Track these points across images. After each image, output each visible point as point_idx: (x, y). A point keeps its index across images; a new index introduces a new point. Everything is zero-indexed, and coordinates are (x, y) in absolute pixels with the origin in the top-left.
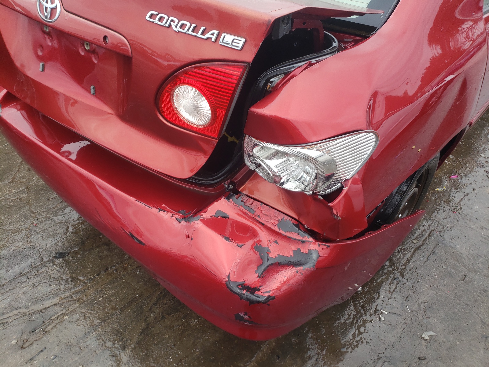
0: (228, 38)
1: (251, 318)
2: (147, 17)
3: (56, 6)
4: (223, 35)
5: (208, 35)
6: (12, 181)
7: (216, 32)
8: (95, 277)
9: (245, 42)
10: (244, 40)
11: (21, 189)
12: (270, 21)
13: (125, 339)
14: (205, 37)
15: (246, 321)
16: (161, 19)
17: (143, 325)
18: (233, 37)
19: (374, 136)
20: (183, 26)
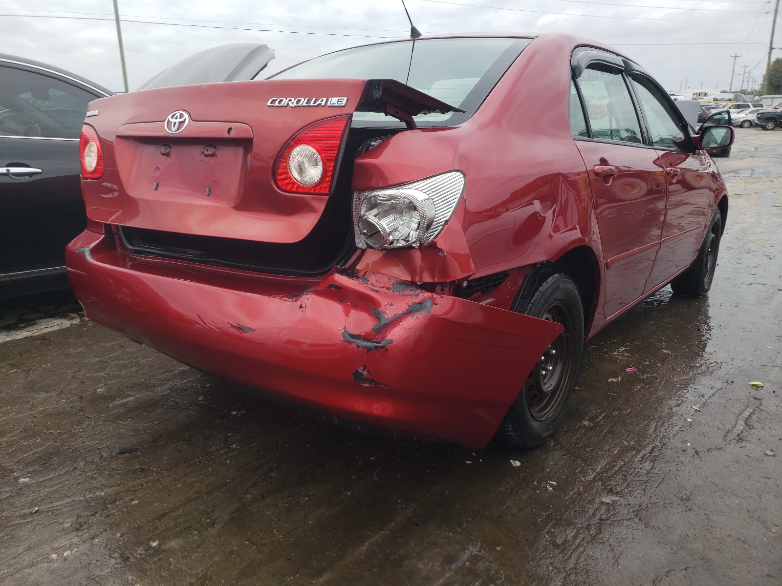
0: (334, 100)
1: (370, 374)
2: (269, 104)
3: (185, 119)
4: (330, 99)
5: (319, 102)
6: (61, 392)
7: (325, 99)
8: (172, 468)
9: (347, 100)
10: (346, 98)
11: (71, 399)
12: (364, 81)
13: (214, 517)
14: (316, 104)
15: (366, 380)
16: (280, 102)
17: (237, 505)
18: (338, 98)
19: (462, 176)
20: (298, 102)
